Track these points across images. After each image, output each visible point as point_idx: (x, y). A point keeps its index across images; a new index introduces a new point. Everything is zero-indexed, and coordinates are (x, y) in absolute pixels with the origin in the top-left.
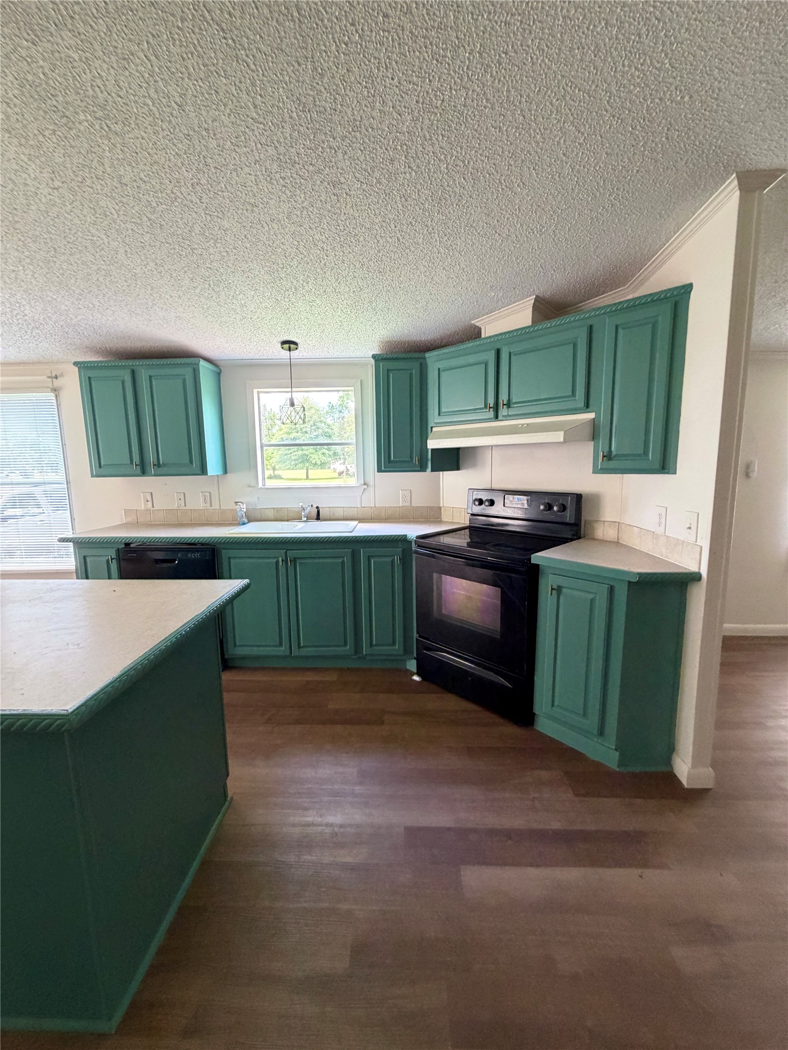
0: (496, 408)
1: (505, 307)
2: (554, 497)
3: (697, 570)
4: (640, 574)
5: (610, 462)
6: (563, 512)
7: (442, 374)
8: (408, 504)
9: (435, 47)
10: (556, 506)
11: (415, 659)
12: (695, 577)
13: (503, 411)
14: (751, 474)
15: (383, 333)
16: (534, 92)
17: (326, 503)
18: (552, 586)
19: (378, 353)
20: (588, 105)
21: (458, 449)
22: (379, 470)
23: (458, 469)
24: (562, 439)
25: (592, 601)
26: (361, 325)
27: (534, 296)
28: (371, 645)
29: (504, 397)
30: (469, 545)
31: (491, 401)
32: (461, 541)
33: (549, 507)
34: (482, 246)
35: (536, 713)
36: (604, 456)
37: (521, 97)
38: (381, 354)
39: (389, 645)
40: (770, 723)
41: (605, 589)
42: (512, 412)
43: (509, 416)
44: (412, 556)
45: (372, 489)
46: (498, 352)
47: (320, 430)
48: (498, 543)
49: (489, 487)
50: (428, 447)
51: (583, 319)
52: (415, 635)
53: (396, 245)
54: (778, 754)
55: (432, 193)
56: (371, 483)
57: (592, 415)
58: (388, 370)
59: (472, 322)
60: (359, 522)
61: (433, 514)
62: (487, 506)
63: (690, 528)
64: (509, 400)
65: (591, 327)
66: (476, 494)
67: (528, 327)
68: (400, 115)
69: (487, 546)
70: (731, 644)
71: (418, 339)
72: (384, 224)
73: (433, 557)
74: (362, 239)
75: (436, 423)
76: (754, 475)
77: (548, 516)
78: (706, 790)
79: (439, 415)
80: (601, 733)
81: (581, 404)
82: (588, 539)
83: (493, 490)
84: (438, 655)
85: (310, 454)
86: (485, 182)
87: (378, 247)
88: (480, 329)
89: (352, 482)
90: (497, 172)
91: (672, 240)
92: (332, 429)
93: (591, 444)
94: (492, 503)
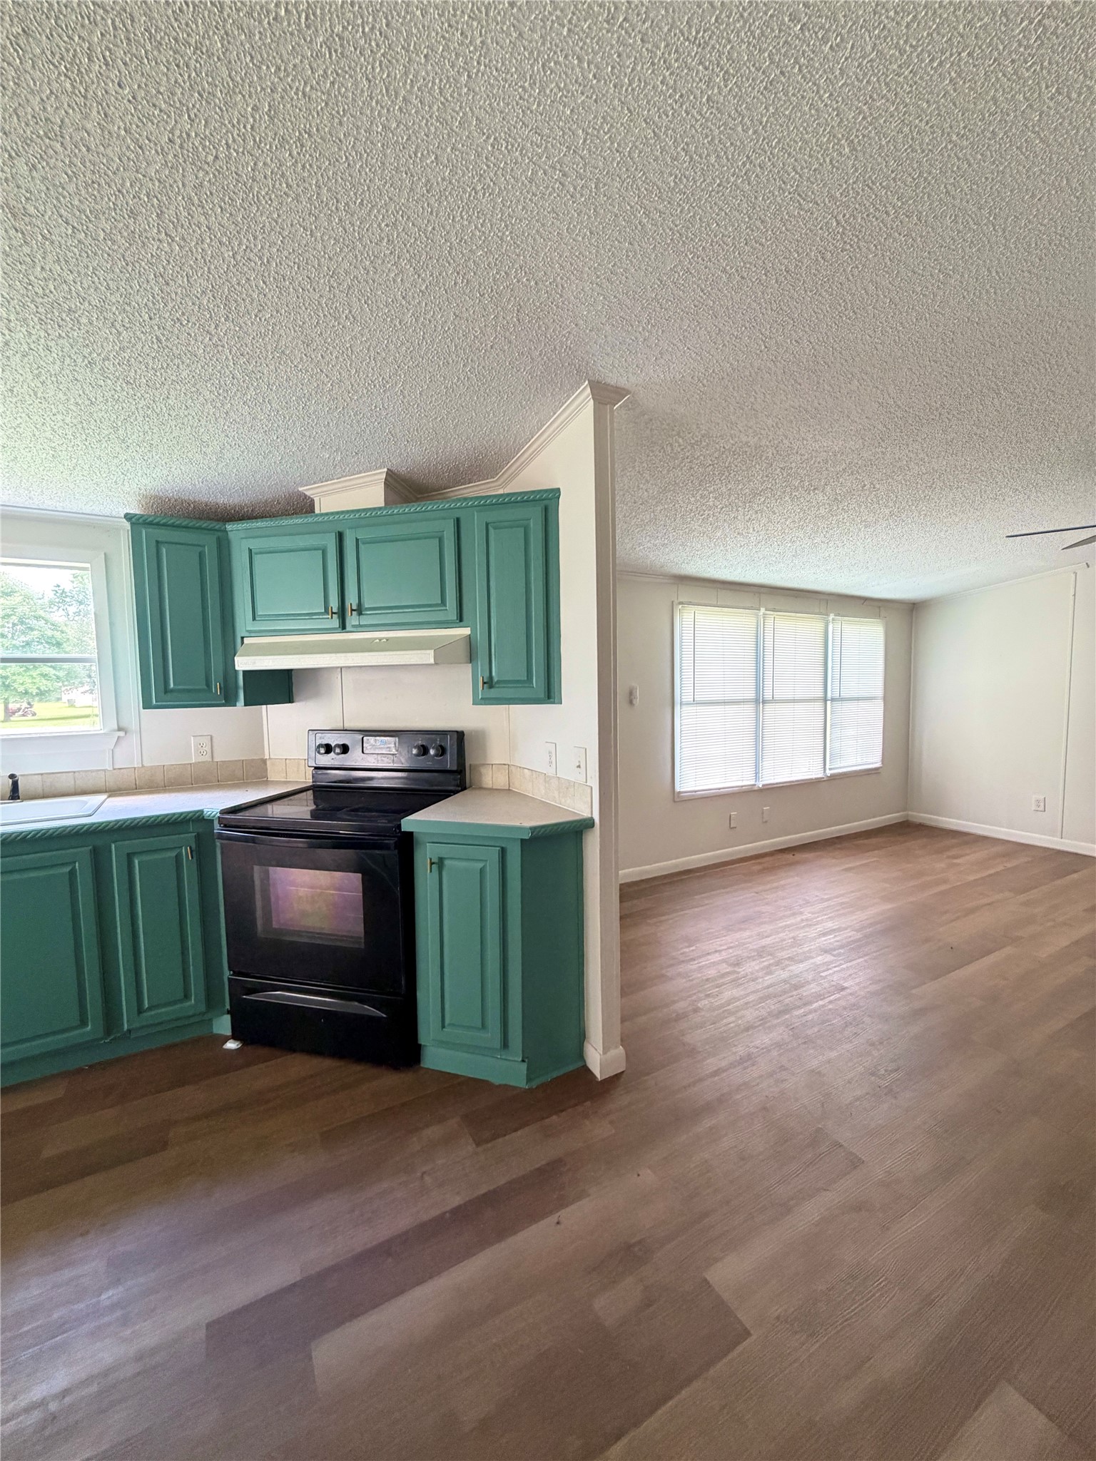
0: (342, 614)
1: (346, 476)
2: (427, 736)
3: (590, 816)
4: (533, 829)
5: (492, 690)
6: (441, 756)
7: (256, 558)
8: (207, 758)
9: (194, 74)
10: (433, 748)
11: (228, 1012)
12: (589, 824)
13: (352, 620)
14: (634, 702)
15: (144, 481)
16: (355, 203)
17: (30, 769)
18: (431, 859)
19: (137, 512)
20: (426, 246)
21: (288, 673)
22: (147, 705)
23: (291, 701)
24: (432, 661)
25: (482, 871)
26: (98, 462)
27: (386, 470)
28: (140, 1011)
29: (352, 600)
30: (315, 815)
31: (334, 604)
32: (300, 810)
33: (424, 750)
34: (302, 385)
35: (423, 1044)
36: (484, 683)
37: (337, 202)
38: (142, 516)
39: (181, 1001)
40: (670, 972)
41: (494, 854)
42: (365, 620)
43: (360, 626)
44: (214, 842)
45: (134, 739)
46: (340, 537)
47: (35, 632)
48: (357, 807)
49: (340, 726)
50: (237, 668)
51: (447, 509)
52: (227, 973)
53: (156, 347)
54: (681, 1006)
55: (213, 287)
56: (134, 726)
57: (467, 631)
58: (157, 542)
59: (300, 489)
60: (109, 797)
61: (254, 771)
62: (338, 754)
63: (579, 767)
64: (360, 604)
65: (458, 521)
66: (320, 738)
67: (380, 508)
68: (140, 147)
69: (339, 814)
70: (629, 892)
71: (212, 499)
72: (128, 308)
73: (253, 841)
74: (84, 320)
75: (250, 632)
76: (637, 702)
77: (423, 763)
78: (618, 1076)
79: (254, 619)
80: (505, 1045)
81: (453, 615)
82: (475, 789)
83: (346, 730)
84: (265, 996)
85: (14, 674)
86: (298, 297)
87: (120, 342)
88: (312, 501)
89: (94, 726)
90: (314, 290)
91: (535, 437)
92: (62, 632)
93: (468, 668)
94: (345, 749)
